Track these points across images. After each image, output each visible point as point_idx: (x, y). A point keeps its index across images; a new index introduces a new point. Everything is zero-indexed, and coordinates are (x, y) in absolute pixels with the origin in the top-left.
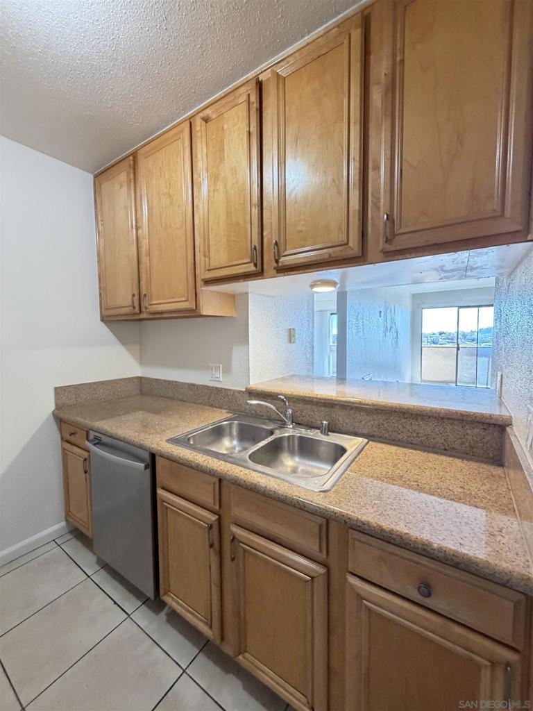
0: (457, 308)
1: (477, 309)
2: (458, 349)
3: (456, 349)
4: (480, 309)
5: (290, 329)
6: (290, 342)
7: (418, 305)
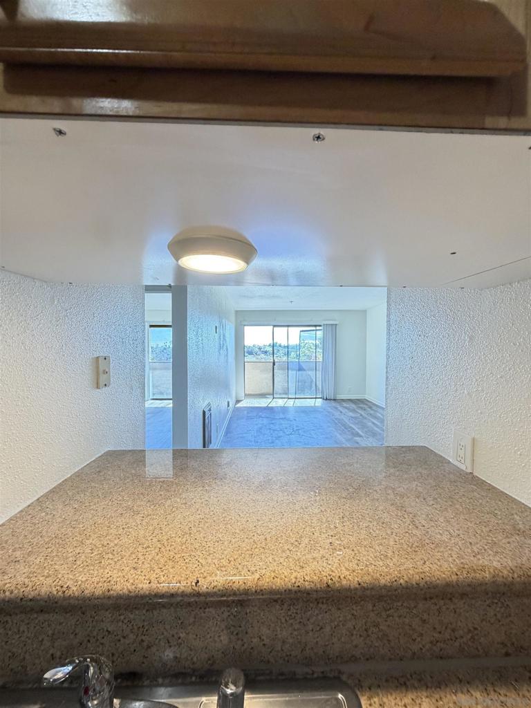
0: (272, 327)
1: (286, 328)
2: (274, 364)
3: (272, 364)
4: (290, 328)
5: (98, 358)
6: (98, 387)
7: (241, 322)
